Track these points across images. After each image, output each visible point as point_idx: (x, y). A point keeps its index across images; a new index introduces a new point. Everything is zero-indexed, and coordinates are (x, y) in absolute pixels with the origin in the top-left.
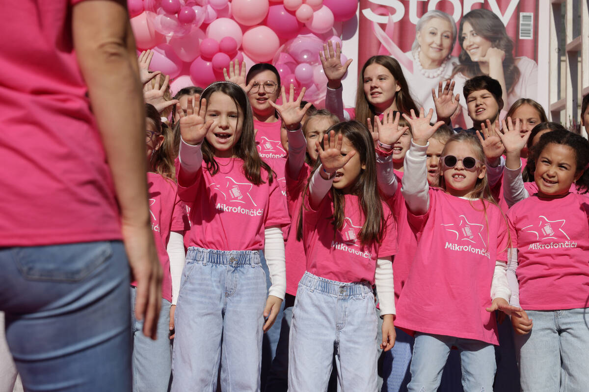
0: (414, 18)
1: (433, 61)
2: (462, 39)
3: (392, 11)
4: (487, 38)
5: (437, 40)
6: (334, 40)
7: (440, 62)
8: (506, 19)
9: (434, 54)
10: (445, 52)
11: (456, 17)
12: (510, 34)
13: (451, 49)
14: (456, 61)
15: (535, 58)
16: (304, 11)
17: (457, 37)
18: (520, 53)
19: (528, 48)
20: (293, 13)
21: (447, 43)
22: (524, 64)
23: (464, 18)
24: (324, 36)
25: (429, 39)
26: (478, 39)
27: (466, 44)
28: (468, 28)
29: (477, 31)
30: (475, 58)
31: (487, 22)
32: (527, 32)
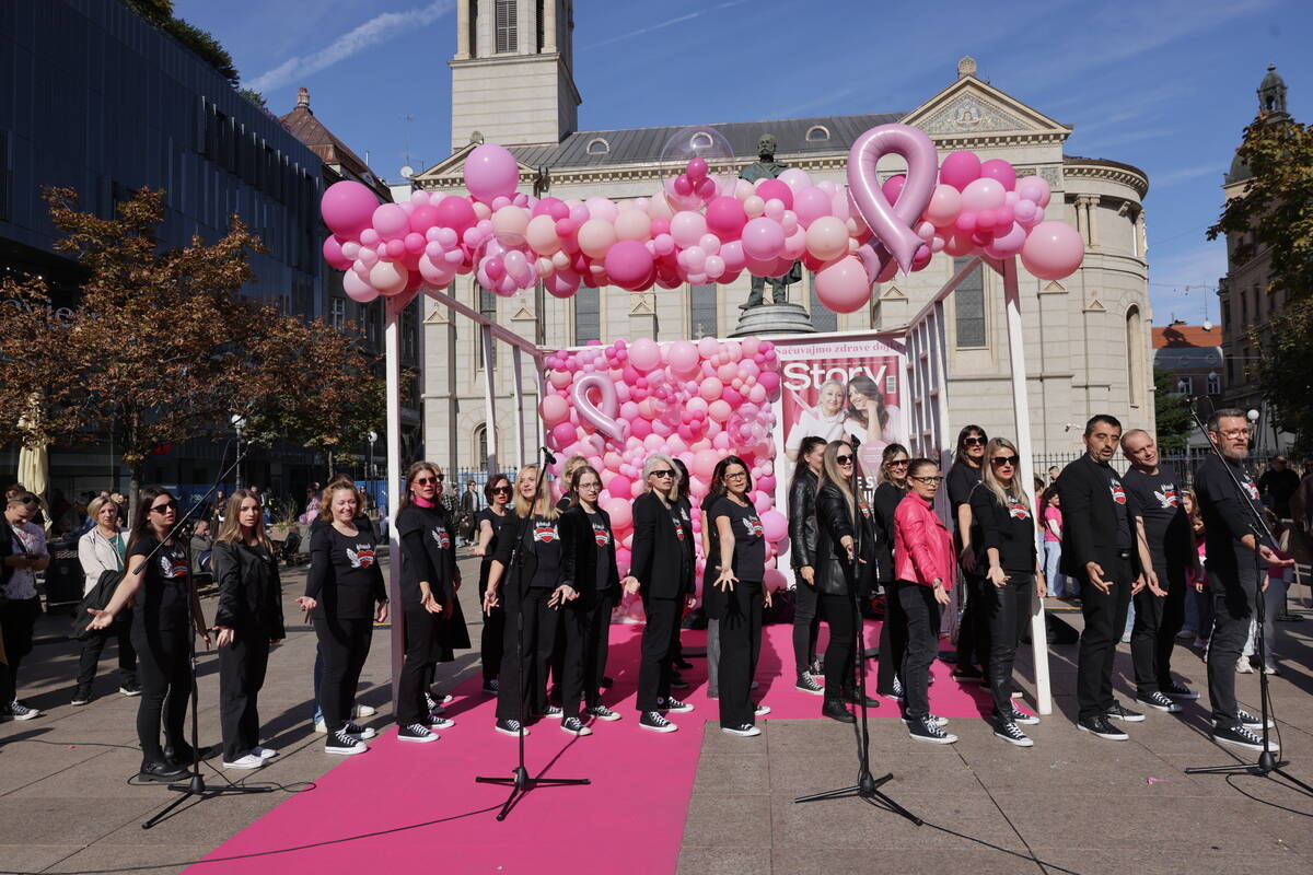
0: (817, 385)
1: (831, 411)
2: (849, 396)
3: (804, 382)
4: (866, 394)
5: (833, 398)
6: (767, 405)
7: (836, 412)
8: (877, 381)
9: (831, 407)
10: (839, 406)
11: (845, 382)
12: (881, 390)
13: (843, 403)
14: (846, 410)
15: (898, 405)
16: (744, 389)
17: (846, 395)
18: (888, 403)
19: (893, 398)
20: (738, 391)
21: (839, 399)
22: (891, 409)
23: (850, 382)
24: (759, 404)
25: (828, 398)
26: (860, 396)
27: (852, 399)
28: (853, 389)
29: (859, 390)
30: (858, 408)
31: (865, 384)
32: (892, 389)
